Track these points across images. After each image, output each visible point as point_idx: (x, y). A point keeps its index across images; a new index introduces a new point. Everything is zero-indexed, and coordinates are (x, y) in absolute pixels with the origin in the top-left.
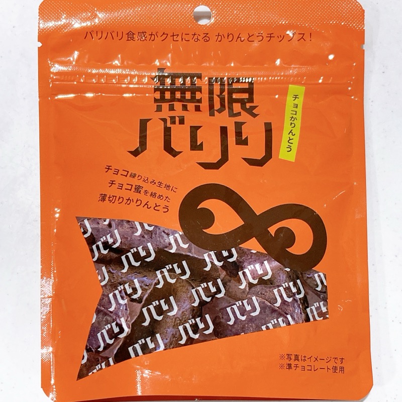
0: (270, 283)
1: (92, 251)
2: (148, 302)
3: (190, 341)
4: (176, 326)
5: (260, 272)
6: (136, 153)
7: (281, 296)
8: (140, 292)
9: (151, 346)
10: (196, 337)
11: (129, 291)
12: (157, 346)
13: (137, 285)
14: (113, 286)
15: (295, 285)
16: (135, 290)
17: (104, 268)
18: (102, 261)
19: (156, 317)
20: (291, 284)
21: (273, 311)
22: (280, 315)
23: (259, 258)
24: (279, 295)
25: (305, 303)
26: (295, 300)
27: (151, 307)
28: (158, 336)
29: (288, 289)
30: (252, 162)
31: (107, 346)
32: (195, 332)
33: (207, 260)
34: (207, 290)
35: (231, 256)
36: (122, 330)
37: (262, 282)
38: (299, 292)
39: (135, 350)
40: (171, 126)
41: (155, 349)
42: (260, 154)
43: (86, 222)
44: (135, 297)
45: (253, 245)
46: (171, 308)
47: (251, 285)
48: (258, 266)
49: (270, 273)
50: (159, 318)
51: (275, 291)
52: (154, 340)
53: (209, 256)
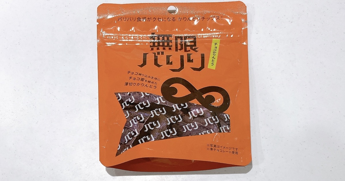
0: (203, 116)
1: (122, 106)
2: (147, 123)
3: (166, 138)
4: (160, 132)
5: (198, 112)
6: (142, 66)
7: (208, 122)
8: (143, 119)
9: (149, 139)
10: (169, 136)
11: (139, 119)
12: (151, 139)
13: (142, 116)
14: (131, 118)
15: (215, 118)
16: (141, 118)
17: (127, 112)
18: (126, 108)
19: (150, 128)
20: (213, 117)
21: (204, 127)
22: (207, 129)
23: (198, 107)
24: (207, 121)
25: (219, 125)
26: (214, 124)
27: (148, 125)
28: (152, 135)
29: (211, 119)
30: (195, 69)
31: (129, 141)
32: (168, 135)
33: (174, 107)
34: (174, 119)
35: (185, 106)
36: (135, 134)
37: (199, 116)
38: (216, 121)
39: (141, 141)
40: (158, 55)
41: (150, 140)
42: (199, 66)
43: (119, 94)
44: (141, 121)
45: (195, 102)
46: (157, 125)
47: (194, 118)
48: (197, 110)
49: (203, 113)
50: (153, 129)
51: (205, 120)
52: (150, 137)
53: (175, 106)
